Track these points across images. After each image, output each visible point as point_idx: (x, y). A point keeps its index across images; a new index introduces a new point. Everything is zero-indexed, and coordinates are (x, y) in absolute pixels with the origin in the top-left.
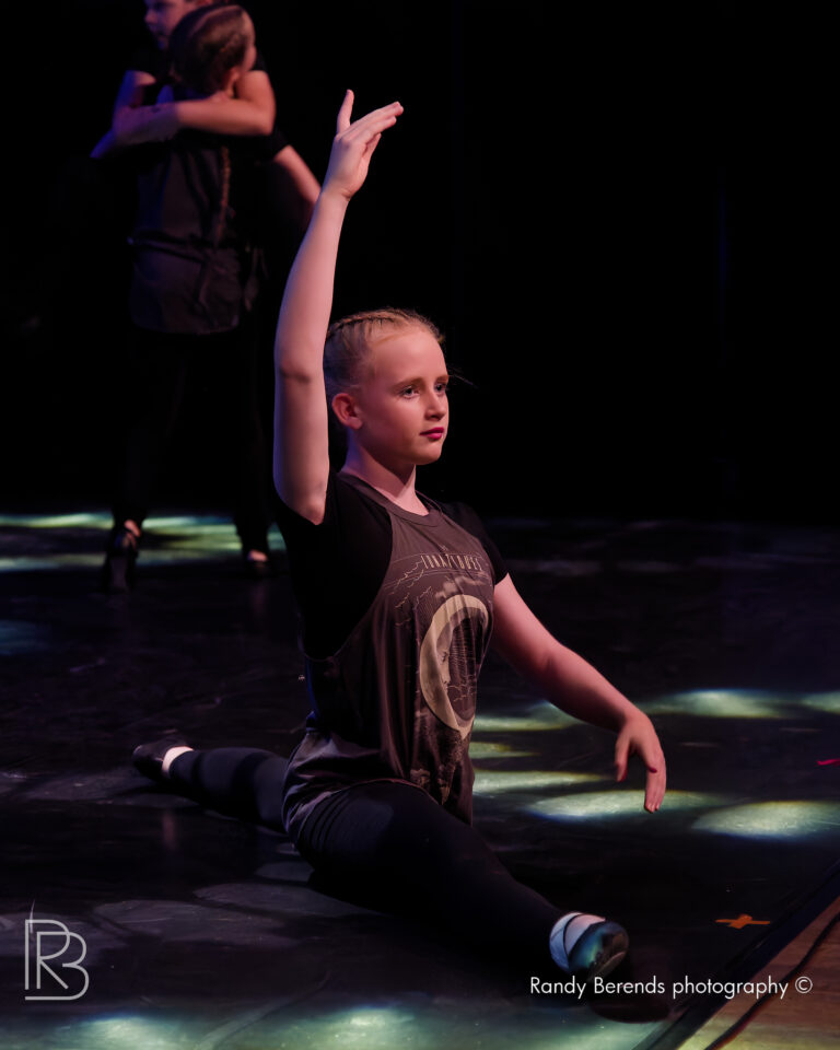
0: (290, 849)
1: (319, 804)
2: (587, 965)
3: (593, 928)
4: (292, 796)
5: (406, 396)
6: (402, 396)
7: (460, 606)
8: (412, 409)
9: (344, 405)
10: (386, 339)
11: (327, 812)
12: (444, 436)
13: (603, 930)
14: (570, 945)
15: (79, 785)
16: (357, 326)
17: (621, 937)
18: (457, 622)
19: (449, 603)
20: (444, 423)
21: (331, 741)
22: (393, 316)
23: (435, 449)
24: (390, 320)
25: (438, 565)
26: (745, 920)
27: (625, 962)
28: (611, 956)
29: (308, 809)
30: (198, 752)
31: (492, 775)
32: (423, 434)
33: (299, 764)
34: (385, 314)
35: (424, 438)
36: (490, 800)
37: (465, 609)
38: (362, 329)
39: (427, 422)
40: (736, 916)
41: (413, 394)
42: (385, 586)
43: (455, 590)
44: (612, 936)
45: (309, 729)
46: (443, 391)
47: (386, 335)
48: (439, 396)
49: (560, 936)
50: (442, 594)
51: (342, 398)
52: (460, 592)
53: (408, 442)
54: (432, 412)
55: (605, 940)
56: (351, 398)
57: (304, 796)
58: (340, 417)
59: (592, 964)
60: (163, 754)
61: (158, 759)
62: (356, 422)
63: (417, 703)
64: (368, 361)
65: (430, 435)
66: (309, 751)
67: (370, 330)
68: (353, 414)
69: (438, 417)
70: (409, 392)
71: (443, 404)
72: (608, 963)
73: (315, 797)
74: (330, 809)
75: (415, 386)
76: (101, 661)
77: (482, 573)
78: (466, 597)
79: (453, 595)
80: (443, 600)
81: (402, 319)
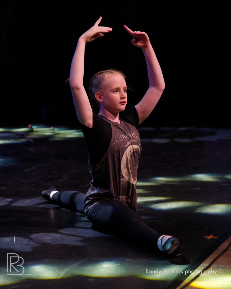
0: (86, 219)
1: (94, 206)
2: (167, 249)
3: (169, 239)
4: (87, 204)
5: (115, 92)
6: (114, 93)
7: (132, 148)
8: (117, 96)
9: (98, 96)
10: (109, 77)
11: (96, 208)
12: (126, 104)
13: (172, 240)
14: (163, 244)
15: (27, 202)
16: (101, 74)
17: (177, 242)
18: (131, 153)
19: (129, 147)
20: (126, 100)
21: (98, 189)
22: (111, 71)
23: (123, 107)
24: (111, 72)
25: (125, 137)
26: (211, 237)
27: (178, 248)
28: (174, 246)
29: (91, 207)
30: (60, 192)
31: (141, 198)
32: (120, 103)
33: (88, 195)
34: (109, 71)
35: (120, 104)
36: (140, 204)
37: (133, 149)
38: (103, 75)
39: (121, 100)
40: (208, 236)
41: (117, 92)
42: (111, 144)
43: (130, 144)
44: (174, 241)
45: (91, 185)
46: (126, 92)
47: (109, 76)
48: (124, 93)
49: (160, 242)
50: (126, 145)
51: (97, 94)
52: (131, 144)
53: (116, 105)
54: (122, 97)
55: (173, 242)
56: (100, 94)
57: (90, 204)
58: (97, 99)
59: (169, 249)
60: (50, 193)
61: (49, 194)
62: (101, 100)
63: (121, 176)
64: (105, 83)
65: (122, 103)
66: (91, 192)
67: (105, 75)
68: (101, 98)
69: (124, 98)
70: (116, 91)
71: (125, 95)
72: (173, 249)
73: (93, 204)
74: (97, 207)
75: (118, 90)
76: (33, 168)
77: (137, 137)
78: (133, 145)
79: (130, 145)
80: (127, 147)
81: (114, 72)
